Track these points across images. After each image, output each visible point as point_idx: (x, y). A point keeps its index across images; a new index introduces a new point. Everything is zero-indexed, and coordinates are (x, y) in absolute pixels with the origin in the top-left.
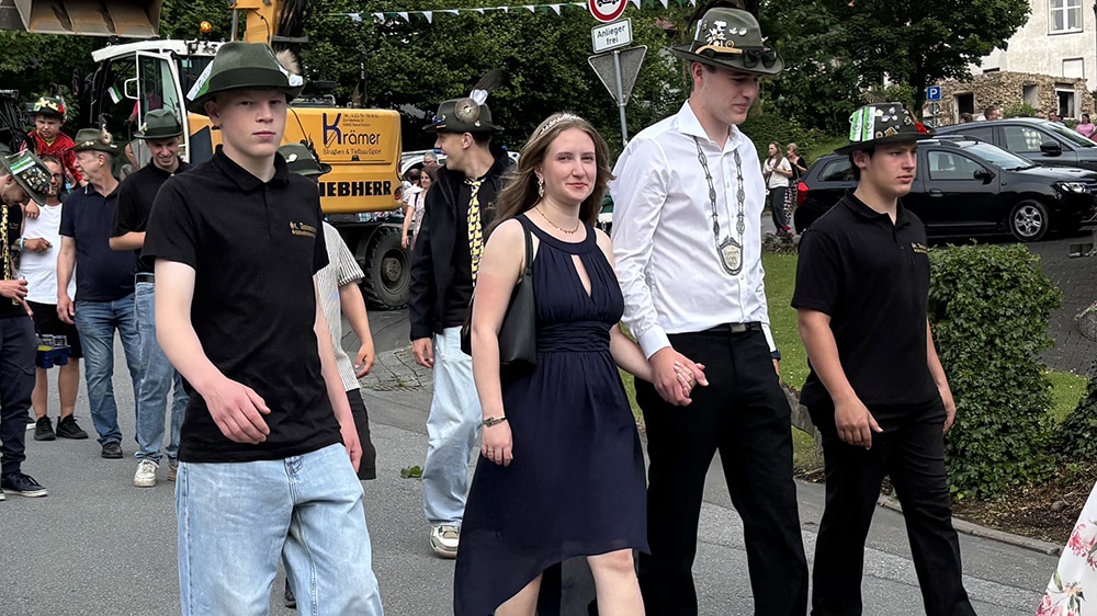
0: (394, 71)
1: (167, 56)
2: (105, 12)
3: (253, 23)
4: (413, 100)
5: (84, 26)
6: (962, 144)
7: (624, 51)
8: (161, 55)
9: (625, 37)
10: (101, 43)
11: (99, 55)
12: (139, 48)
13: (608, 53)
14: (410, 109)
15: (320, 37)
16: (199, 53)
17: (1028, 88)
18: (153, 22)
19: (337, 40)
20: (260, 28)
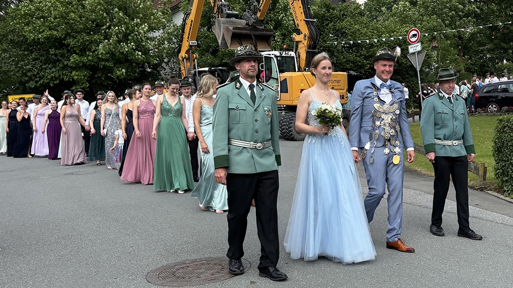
1: (273, 56)
3: (300, 45)
7: (419, 52)
9: (419, 48)
12: (265, 54)
13: (414, 53)
20: (302, 47)
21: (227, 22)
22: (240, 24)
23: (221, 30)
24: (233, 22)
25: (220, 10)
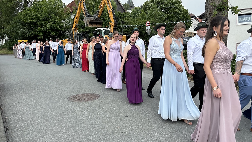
0: (126, 31)
1: (103, 29)
2: (96, 25)
3: (112, 26)
4: (127, 34)
5: (94, 26)
6: (185, 39)
7: (149, 29)
8: (102, 29)
9: (150, 28)
10: (96, 28)
11: (96, 29)
12: (100, 29)
13: (148, 29)
14: (127, 35)
15: (118, 28)
16: (106, 29)
17: (191, 34)
18: (101, 26)
19: (120, 28)
20: (112, 27)
21: (88, 18)
22: (92, 19)
23: (86, 21)
24: (90, 18)
25: (86, 14)
